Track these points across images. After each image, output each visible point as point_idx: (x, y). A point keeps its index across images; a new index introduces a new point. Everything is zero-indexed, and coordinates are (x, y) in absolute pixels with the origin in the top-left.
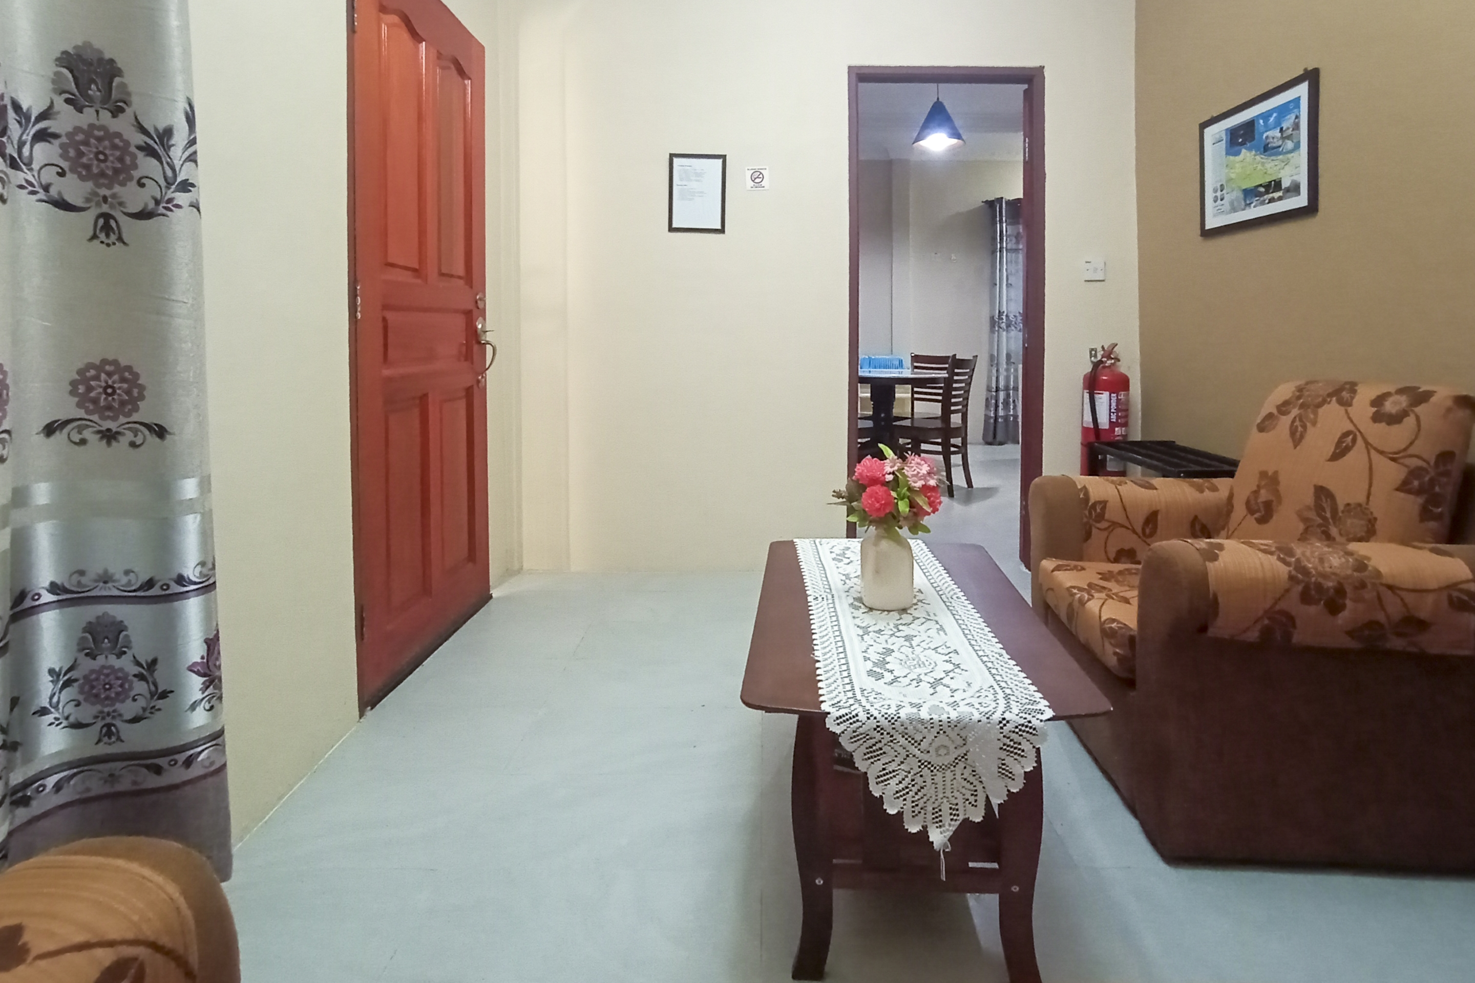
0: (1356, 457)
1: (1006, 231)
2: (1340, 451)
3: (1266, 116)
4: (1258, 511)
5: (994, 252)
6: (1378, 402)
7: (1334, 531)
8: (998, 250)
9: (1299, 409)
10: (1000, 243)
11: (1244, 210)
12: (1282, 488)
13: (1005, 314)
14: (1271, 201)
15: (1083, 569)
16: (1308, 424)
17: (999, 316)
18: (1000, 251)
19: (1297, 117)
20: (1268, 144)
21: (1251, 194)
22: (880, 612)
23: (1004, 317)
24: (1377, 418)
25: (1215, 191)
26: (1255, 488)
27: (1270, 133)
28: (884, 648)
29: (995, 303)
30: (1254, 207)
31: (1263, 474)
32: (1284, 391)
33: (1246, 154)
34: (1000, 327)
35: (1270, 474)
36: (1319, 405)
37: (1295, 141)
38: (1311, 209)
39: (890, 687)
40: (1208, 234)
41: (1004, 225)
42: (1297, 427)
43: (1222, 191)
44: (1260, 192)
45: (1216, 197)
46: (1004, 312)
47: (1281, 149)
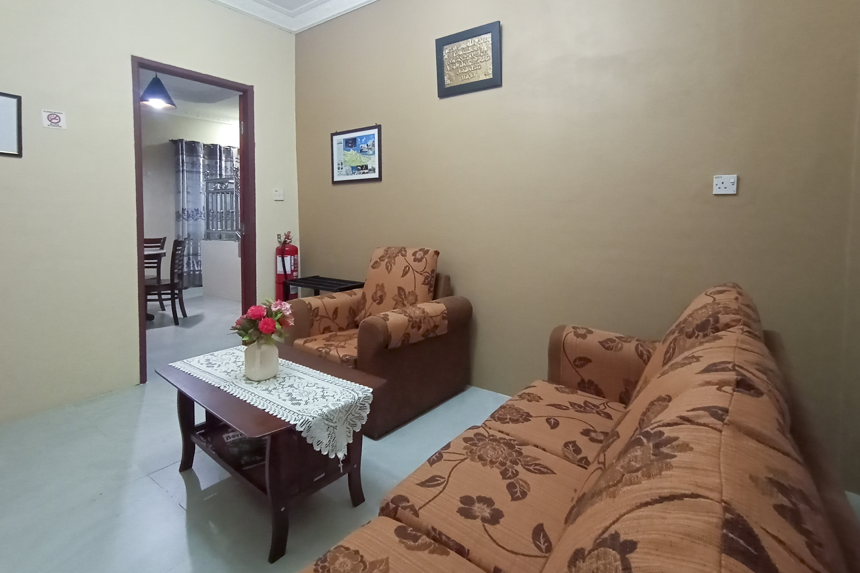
0: (410, 274)
1: (186, 160)
2: (405, 273)
3: (361, 137)
4: (377, 300)
5: (178, 172)
6: (414, 254)
7: (405, 302)
8: (181, 171)
9: (388, 259)
10: (182, 167)
11: (351, 175)
12: (386, 290)
13: (186, 210)
14: (364, 173)
15: (316, 340)
16: (392, 264)
17: (182, 211)
18: (182, 172)
19: (373, 142)
20: (362, 149)
21: (355, 169)
22: (264, 381)
23: (186, 212)
24: (415, 260)
25: (339, 165)
26: (375, 291)
27: (363, 145)
28: (286, 394)
29: (179, 202)
30: (356, 174)
31: (377, 285)
32: (380, 252)
33: (352, 152)
34: (183, 218)
35: (380, 284)
36: (395, 257)
37: (373, 151)
38: (379, 179)
39: (306, 405)
40: (335, 183)
41: (185, 156)
42: (388, 266)
43: (342, 165)
44: (359, 169)
45: (339, 167)
46: (185, 209)
47: (367, 153)
